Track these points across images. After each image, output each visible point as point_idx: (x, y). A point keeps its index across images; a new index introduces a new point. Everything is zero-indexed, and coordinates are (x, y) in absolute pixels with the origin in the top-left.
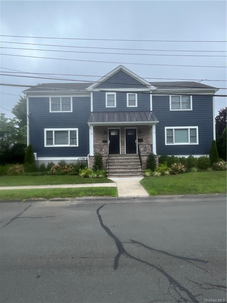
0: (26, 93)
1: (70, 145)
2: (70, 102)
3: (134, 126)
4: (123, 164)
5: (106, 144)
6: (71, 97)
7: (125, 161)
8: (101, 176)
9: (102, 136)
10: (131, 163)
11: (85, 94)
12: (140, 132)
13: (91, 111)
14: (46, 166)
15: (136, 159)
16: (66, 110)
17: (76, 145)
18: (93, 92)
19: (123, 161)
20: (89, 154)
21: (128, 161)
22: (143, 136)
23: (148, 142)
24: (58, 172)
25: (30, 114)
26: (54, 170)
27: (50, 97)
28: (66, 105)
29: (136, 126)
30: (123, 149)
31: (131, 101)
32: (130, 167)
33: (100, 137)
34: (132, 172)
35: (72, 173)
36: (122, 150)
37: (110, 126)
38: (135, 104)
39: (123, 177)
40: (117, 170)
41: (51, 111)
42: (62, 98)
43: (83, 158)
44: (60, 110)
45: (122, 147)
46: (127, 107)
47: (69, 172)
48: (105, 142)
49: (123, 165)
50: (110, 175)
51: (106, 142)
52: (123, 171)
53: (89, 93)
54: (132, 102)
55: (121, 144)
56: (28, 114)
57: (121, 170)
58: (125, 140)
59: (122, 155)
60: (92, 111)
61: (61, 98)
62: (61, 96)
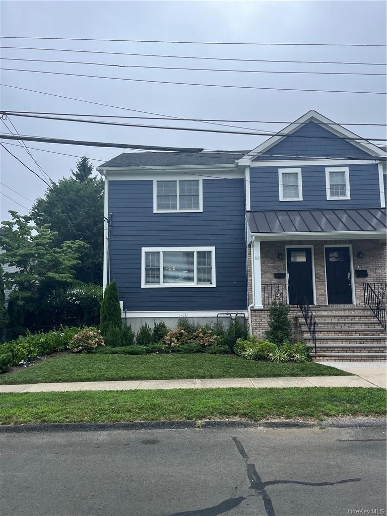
0: (105, 171)
1: (197, 284)
2: (197, 190)
3: (345, 242)
4: (338, 328)
5: (282, 281)
6: (201, 179)
7: (341, 321)
8: (297, 356)
9: (273, 263)
10: (358, 328)
11: (231, 172)
12: (359, 255)
13: (247, 210)
14: (151, 333)
15: (366, 316)
16: (189, 207)
17: (211, 283)
18: (252, 169)
19: (335, 321)
20: (252, 305)
21: (347, 321)
22: (366, 264)
23: (378, 278)
24: (186, 347)
25: (111, 216)
26: (173, 342)
27: (155, 179)
28: (189, 196)
29: (351, 242)
30: (320, 293)
31: (334, 187)
32: (357, 336)
33: (269, 267)
34: (370, 349)
35: (217, 348)
36: (320, 295)
37: (291, 242)
38: (343, 194)
39: (351, 361)
40: (331, 344)
41: (157, 210)
42: (180, 181)
43: (227, 314)
44: (176, 208)
45: (320, 289)
46: (328, 199)
47: (209, 346)
48: (280, 276)
49: (340, 332)
50: (320, 356)
51: (283, 276)
52: (345, 344)
53: (242, 169)
54: (338, 189)
55: (316, 282)
56: (106, 215)
57: (339, 344)
58: (324, 272)
59: (321, 308)
60: (248, 208)
61: (178, 182)
62: (178, 178)
